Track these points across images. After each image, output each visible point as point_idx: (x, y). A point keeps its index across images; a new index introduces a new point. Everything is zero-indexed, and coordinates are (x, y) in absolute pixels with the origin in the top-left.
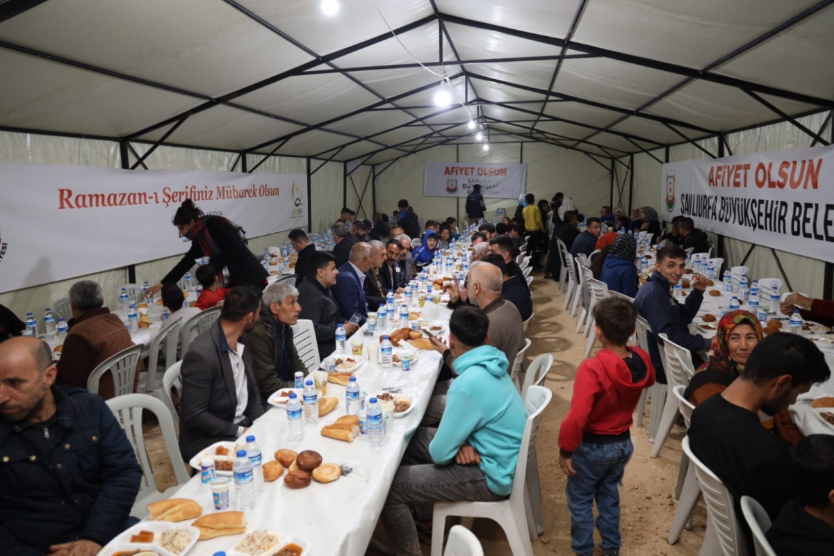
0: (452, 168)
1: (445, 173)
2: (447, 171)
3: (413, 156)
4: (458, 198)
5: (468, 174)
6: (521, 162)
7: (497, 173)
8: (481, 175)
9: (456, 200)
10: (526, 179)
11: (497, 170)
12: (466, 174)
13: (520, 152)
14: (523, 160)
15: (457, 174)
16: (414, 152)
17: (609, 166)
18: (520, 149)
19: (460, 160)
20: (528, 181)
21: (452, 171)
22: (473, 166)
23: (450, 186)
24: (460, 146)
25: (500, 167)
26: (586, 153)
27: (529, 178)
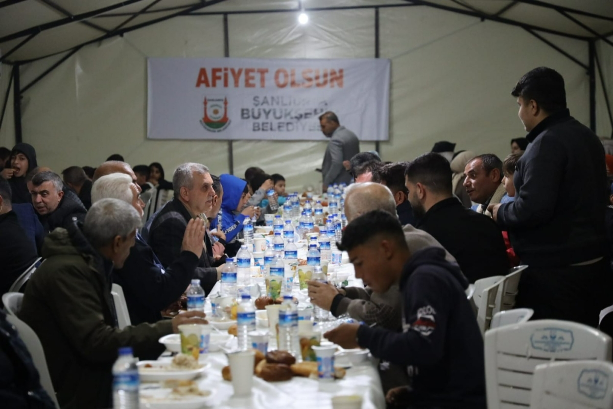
0: (215, 71)
1: (198, 85)
2: (202, 79)
3: (117, 41)
4: (230, 142)
5: (253, 86)
6: (377, 55)
7: (321, 80)
8: (283, 86)
9: (225, 146)
10: (390, 94)
11: (321, 73)
12: (248, 85)
13: (373, 30)
14: (382, 51)
15: (226, 84)
16: (119, 32)
17: (584, 57)
18: (373, 22)
19: (231, 53)
20: (395, 96)
21: (215, 78)
22: (264, 67)
23: (210, 113)
24: (230, 17)
25: (329, 68)
26: (528, 28)
27: (396, 92)
